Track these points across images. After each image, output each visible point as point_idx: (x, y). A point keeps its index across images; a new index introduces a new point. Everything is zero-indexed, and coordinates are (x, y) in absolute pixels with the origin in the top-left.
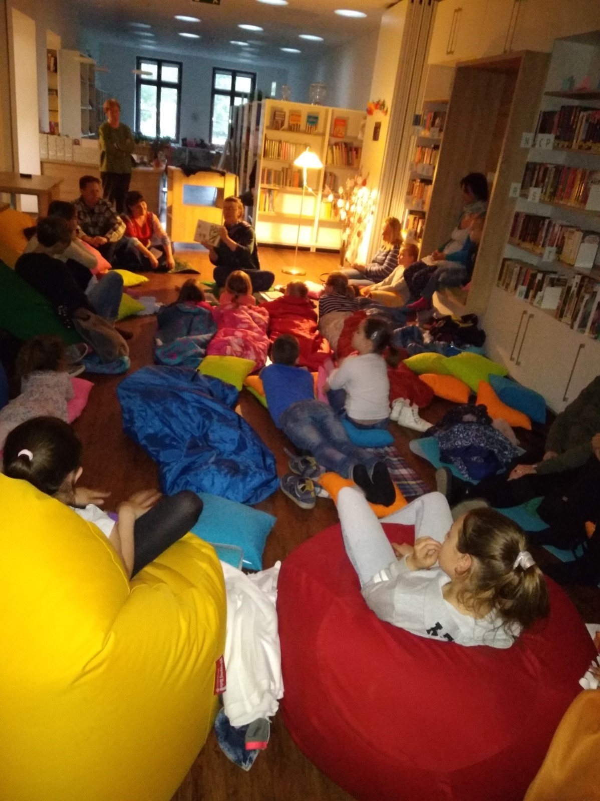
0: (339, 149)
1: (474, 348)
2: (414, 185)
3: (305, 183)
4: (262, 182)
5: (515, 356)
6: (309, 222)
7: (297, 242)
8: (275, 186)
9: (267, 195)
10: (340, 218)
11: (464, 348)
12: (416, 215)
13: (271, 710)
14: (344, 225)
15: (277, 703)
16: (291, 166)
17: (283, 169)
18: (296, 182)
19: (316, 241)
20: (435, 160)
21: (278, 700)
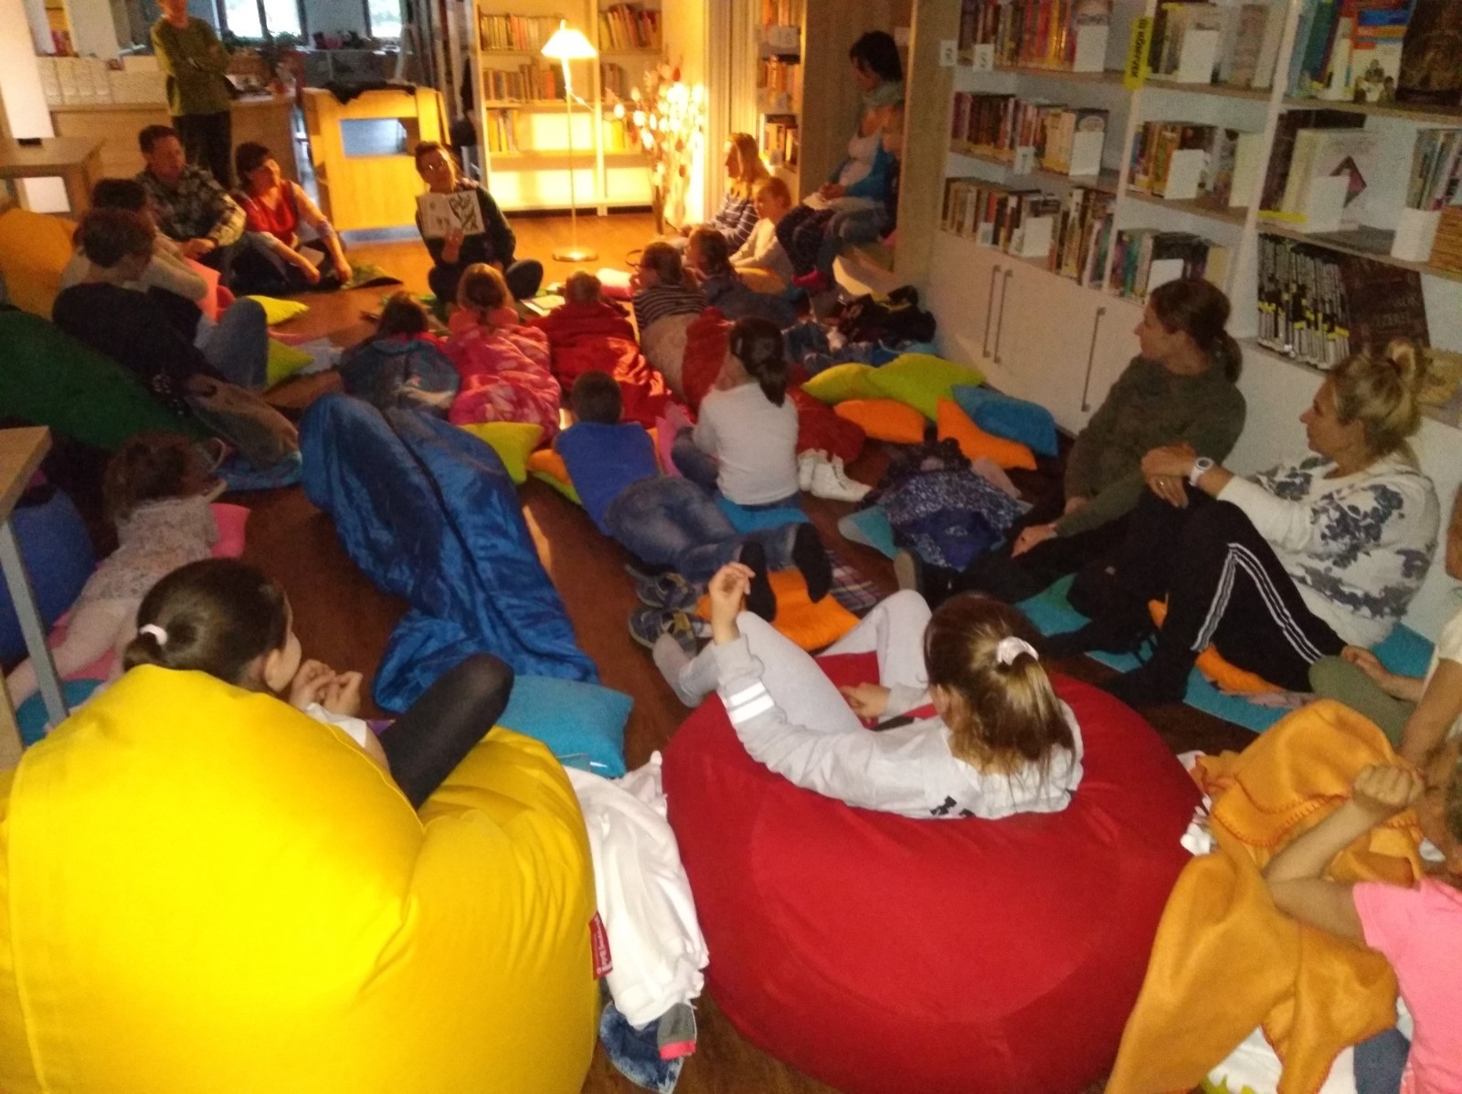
0: (619, 17)
1: (920, 346)
2: (766, 68)
3: (569, 89)
4: (488, 97)
5: (991, 348)
6: (587, 161)
7: (573, 201)
8: (512, 102)
9: (501, 120)
10: (643, 146)
11: (903, 349)
12: (780, 122)
13: (693, 988)
14: (650, 158)
15: (701, 976)
16: (535, 60)
17: (522, 67)
18: (551, 89)
19: (606, 195)
20: (798, 18)
21: (701, 971)
